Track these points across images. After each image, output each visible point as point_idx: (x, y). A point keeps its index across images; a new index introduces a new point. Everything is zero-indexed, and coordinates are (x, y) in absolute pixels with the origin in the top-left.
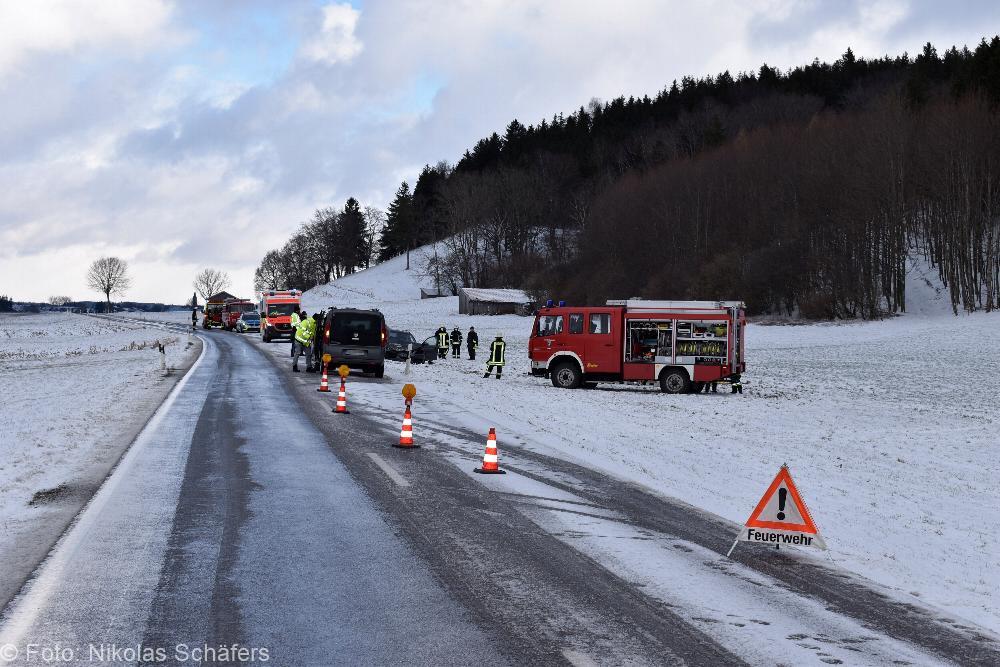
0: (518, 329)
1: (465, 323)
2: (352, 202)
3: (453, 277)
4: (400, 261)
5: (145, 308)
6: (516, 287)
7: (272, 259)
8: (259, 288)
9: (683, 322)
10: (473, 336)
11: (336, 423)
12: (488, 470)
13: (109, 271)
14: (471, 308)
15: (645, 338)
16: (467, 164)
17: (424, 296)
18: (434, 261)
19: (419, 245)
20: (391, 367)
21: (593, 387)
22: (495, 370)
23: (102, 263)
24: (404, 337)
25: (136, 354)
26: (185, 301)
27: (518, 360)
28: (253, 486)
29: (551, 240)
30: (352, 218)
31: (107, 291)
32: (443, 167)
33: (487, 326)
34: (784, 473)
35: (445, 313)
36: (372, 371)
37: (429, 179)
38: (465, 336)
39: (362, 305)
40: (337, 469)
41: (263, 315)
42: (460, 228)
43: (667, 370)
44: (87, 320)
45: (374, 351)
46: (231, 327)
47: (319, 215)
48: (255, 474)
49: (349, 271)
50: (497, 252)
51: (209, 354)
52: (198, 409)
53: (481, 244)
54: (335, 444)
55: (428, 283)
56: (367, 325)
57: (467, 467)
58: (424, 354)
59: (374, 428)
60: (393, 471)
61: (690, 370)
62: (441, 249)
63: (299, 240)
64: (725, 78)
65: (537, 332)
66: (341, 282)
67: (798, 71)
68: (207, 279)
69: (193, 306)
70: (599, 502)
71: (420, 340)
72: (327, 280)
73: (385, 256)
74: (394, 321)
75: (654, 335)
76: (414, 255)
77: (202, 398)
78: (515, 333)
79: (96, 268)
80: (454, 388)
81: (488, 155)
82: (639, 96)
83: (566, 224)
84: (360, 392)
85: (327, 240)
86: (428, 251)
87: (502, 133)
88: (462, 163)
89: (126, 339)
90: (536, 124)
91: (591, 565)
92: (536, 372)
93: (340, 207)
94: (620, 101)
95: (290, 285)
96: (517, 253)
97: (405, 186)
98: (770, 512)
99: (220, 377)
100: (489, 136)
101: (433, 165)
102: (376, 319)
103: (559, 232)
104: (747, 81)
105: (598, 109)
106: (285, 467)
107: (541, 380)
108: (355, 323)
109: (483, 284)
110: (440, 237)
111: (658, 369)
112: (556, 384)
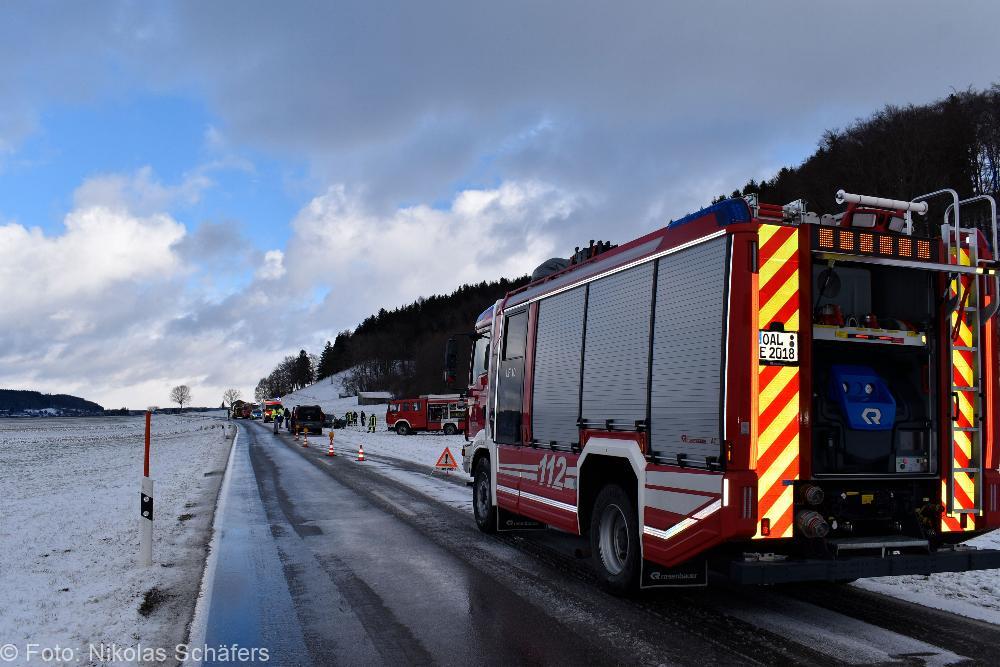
0: (381, 411)
1: (359, 409)
2: (303, 352)
3: (354, 387)
4: (328, 380)
5: (197, 410)
6: (386, 390)
7: (263, 382)
8: (257, 397)
9: (452, 403)
10: (363, 414)
11: (304, 450)
12: (362, 459)
13: (181, 393)
14: (363, 402)
15: (437, 412)
16: (359, 331)
17: (341, 397)
18: (345, 379)
19: (337, 372)
20: (326, 431)
21: (416, 434)
22: (372, 429)
23: (178, 389)
24: (331, 417)
25: (204, 431)
26: (218, 406)
27: (382, 425)
28: (278, 468)
29: (403, 366)
30: (303, 359)
31: (181, 402)
32: (347, 333)
33: (369, 410)
34: (447, 449)
35: (351, 405)
36: (317, 432)
37: (341, 339)
38: (359, 415)
39: (311, 403)
40: (307, 463)
41: (264, 411)
42: (357, 363)
43: (447, 425)
44: (173, 417)
45: (318, 423)
46: (247, 417)
47: (286, 359)
48: (277, 464)
49: (303, 386)
50: (377, 374)
51: (241, 430)
52: (247, 449)
53: (368, 370)
54: (304, 456)
55: (342, 390)
56: (314, 412)
57: (353, 460)
58: (340, 424)
59: (318, 451)
60: (326, 462)
61: (457, 424)
62: (348, 374)
63: (277, 372)
64: (483, 284)
65: (389, 413)
66: (298, 392)
67: (518, 279)
68: (230, 394)
69: (223, 407)
70: (397, 466)
71: (338, 418)
72: (292, 392)
73: (321, 378)
74: (325, 410)
75: (440, 410)
76: (334, 377)
77: (246, 445)
78: (380, 413)
79: (174, 391)
80: (353, 437)
81: (369, 327)
82: (442, 294)
83: (409, 358)
84: (313, 440)
85: (291, 371)
86: (342, 374)
87: (376, 315)
88: (357, 331)
89: (198, 425)
90: (393, 310)
91: (386, 478)
92: (390, 429)
93: (296, 354)
94: (434, 297)
95: (274, 395)
96: (386, 372)
97: (329, 343)
98: (443, 461)
99: (250, 438)
100: (369, 317)
101: (343, 331)
102: (317, 409)
103: (406, 362)
104: (494, 285)
105: (423, 302)
106: (288, 463)
107: (393, 433)
108: (309, 412)
109: (370, 389)
110: (347, 367)
111: (442, 425)
112: (399, 434)
